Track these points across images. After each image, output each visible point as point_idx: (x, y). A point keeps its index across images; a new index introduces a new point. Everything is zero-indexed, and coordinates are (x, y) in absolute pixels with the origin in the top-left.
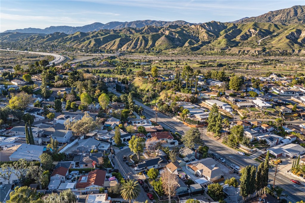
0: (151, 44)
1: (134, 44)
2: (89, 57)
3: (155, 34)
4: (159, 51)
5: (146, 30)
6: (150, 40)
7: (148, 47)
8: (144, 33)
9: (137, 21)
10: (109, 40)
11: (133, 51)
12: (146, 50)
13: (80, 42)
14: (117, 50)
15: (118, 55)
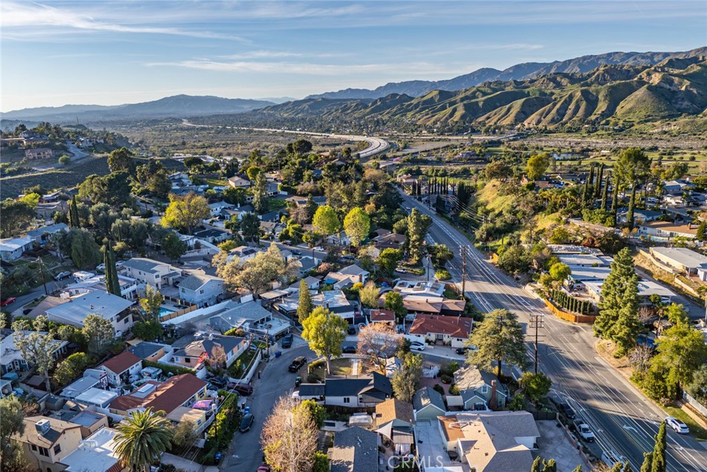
0: (603, 110)
1: (558, 110)
2: (440, 142)
3: (619, 84)
4: (624, 127)
5: (598, 75)
6: (603, 99)
7: (593, 117)
8: (592, 83)
9: (584, 58)
10: (498, 104)
11: (551, 127)
12: (586, 126)
13: (435, 112)
14: (512, 126)
15: (511, 138)
